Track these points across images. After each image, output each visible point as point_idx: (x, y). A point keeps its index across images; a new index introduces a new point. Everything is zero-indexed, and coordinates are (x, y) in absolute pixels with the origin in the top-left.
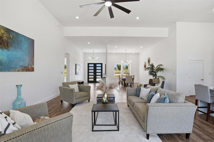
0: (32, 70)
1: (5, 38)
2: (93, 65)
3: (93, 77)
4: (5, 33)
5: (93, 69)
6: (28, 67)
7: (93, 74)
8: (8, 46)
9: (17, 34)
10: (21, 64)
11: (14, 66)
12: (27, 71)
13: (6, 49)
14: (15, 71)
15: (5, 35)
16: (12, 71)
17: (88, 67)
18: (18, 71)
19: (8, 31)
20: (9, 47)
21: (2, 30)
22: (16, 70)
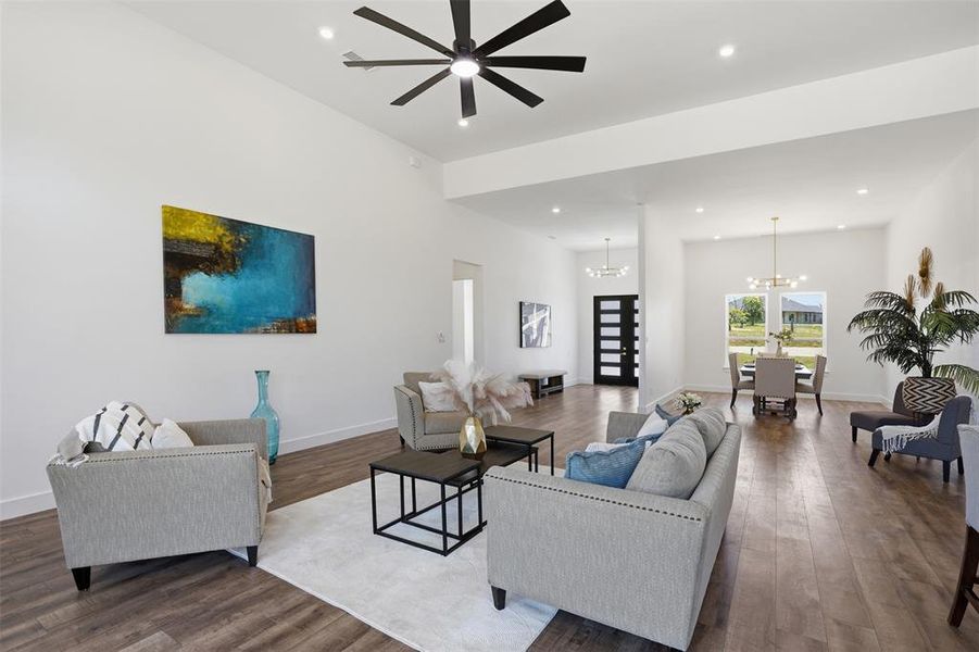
0: (311, 328)
1: (228, 247)
2: (616, 305)
3: (617, 358)
4: (227, 233)
5: (619, 321)
6: (295, 319)
7: (616, 345)
8: (234, 266)
9: (260, 228)
10: (274, 310)
11: (252, 318)
12: (291, 332)
13: (231, 274)
14: (256, 332)
15: (226, 239)
16: (247, 333)
17: (598, 312)
18: (266, 332)
19: (235, 226)
20: (239, 268)
21: (218, 228)
22: (259, 329)
